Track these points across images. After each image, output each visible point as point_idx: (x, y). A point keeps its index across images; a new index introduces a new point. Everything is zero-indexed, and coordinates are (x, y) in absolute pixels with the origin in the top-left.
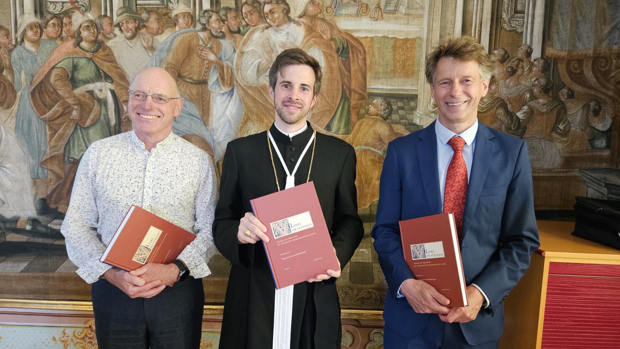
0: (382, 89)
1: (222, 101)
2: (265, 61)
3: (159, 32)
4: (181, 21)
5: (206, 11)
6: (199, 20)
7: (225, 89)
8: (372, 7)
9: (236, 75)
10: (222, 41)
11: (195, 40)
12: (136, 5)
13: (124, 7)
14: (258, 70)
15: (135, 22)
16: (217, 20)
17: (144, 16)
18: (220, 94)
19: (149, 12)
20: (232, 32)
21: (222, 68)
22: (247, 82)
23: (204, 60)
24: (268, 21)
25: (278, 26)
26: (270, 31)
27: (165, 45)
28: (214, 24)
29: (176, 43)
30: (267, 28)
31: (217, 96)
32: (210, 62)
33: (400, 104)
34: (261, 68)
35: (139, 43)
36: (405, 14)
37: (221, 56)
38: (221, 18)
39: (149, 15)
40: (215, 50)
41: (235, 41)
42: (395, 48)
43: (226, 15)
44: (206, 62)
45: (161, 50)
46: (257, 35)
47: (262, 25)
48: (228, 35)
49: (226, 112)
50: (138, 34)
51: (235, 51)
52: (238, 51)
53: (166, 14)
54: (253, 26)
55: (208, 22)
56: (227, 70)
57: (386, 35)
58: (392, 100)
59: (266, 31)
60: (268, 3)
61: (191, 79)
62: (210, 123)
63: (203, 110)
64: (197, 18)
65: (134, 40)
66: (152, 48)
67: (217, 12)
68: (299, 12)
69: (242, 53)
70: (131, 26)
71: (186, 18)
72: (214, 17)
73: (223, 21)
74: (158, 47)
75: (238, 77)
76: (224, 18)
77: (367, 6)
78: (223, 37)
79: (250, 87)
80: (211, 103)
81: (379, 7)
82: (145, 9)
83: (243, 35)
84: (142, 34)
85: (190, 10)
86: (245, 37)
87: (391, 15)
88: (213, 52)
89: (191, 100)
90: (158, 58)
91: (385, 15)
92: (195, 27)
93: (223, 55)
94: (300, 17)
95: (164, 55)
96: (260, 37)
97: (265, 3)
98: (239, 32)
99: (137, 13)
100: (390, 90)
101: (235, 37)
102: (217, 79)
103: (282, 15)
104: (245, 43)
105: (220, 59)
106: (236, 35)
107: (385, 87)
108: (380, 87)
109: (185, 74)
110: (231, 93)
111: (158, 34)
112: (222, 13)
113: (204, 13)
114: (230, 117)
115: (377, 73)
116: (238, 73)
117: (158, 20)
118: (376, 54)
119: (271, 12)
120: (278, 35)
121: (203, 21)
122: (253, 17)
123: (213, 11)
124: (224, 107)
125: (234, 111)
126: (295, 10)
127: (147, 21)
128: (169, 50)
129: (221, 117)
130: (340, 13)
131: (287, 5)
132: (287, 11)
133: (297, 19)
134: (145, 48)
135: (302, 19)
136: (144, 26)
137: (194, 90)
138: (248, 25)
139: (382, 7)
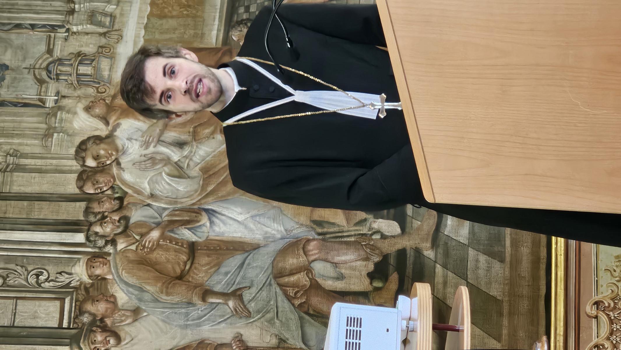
0: (219, 30)
1: (221, 225)
2: (166, 169)
3: (112, 300)
4: (98, 272)
5: (87, 238)
6: (100, 248)
7: (204, 220)
8: (103, 41)
9: (184, 205)
10: (132, 221)
11: (130, 255)
12: (69, 328)
13: (70, 345)
14: (179, 177)
15: (95, 331)
16: (101, 225)
17: (86, 319)
18: (211, 227)
19: (81, 312)
20: (121, 207)
21: (171, 222)
22: (196, 191)
23: (158, 245)
24: (108, 162)
25: (117, 151)
26: (124, 160)
27: (133, 294)
28: (108, 229)
29: (131, 280)
30: (119, 164)
31: (214, 231)
32: (163, 236)
33: (242, 10)
34: (176, 173)
35: (127, 329)
36: (117, 5)
37: (154, 223)
38: (99, 220)
39: (85, 312)
40: (144, 230)
41: (135, 204)
42: (162, 16)
43: (96, 214)
44: (161, 242)
45: (140, 300)
46: (127, 176)
47: (115, 170)
48: (125, 213)
49: (239, 219)
50: (113, 329)
51: (148, 205)
52: (149, 201)
53: (87, 289)
54: (115, 180)
55: (103, 236)
56: (175, 215)
57: (142, 26)
58: (235, 18)
59: (122, 166)
60: (84, 161)
61: (185, 263)
62: (256, 242)
63: (235, 250)
64: (97, 250)
65: (122, 334)
66: (136, 312)
67: (91, 224)
68: (101, 125)
69: (152, 196)
70: (99, 337)
71: (94, 265)
72: (98, 229)
73: (104, 217)
74: (135, 303)
75: (187, 202)
76: (99, 217)
77: (101, 47)
78: (126, 219)
79: (204, 187)
80: (224, 239)
81: (104, 34)
82: (76, 317)
83: (126, 193)
84: (113, 323)
85: (84, 259)
86: (129, 191)
87: (117, 20)
88: (148, 233)
89: (219, 265)
90: (152, 305)
91: (116, 27)
92: (109, 254)
93: (152, 220)
94: (107, 123)
95: (147, 297)
96: (131, 173)
97: (83, 165)
98: (121, 199)
99: (82, 329)
100: (220, 21)
101: (129, 204)
102: (189, 229)
103: (102, 146)
104: (139, 192)
105: (158, 224)
106: (125, 203)
107: (216, 27)
108: (214, 33)
109: (178, 271)
110: (211, 213)
111: (115, 303)
112: (92, 219)
113: (90, 241)
114: (248, 216)
115: (196, 35)
116: (182, 203)
117: (94, 300)
118: (167, 36)
119: (96, 158)
120: (131, 151)
121: (101, 243)
122: (101, 179)
123: (89, 230)
124: (231, 222)
125: (239, 210)
126: (97, 129)
127: (94, 315)
128: (141, 290)
129: (246, 227)
130: (107, 77)
131: (89, 139)
132: (98, 139)
133: (110, 128)
134: (135, 320)
135: (111, 122)
136: (102, 320)
137: (203, 260)
138: (112, 188)
139: (105, 30)
